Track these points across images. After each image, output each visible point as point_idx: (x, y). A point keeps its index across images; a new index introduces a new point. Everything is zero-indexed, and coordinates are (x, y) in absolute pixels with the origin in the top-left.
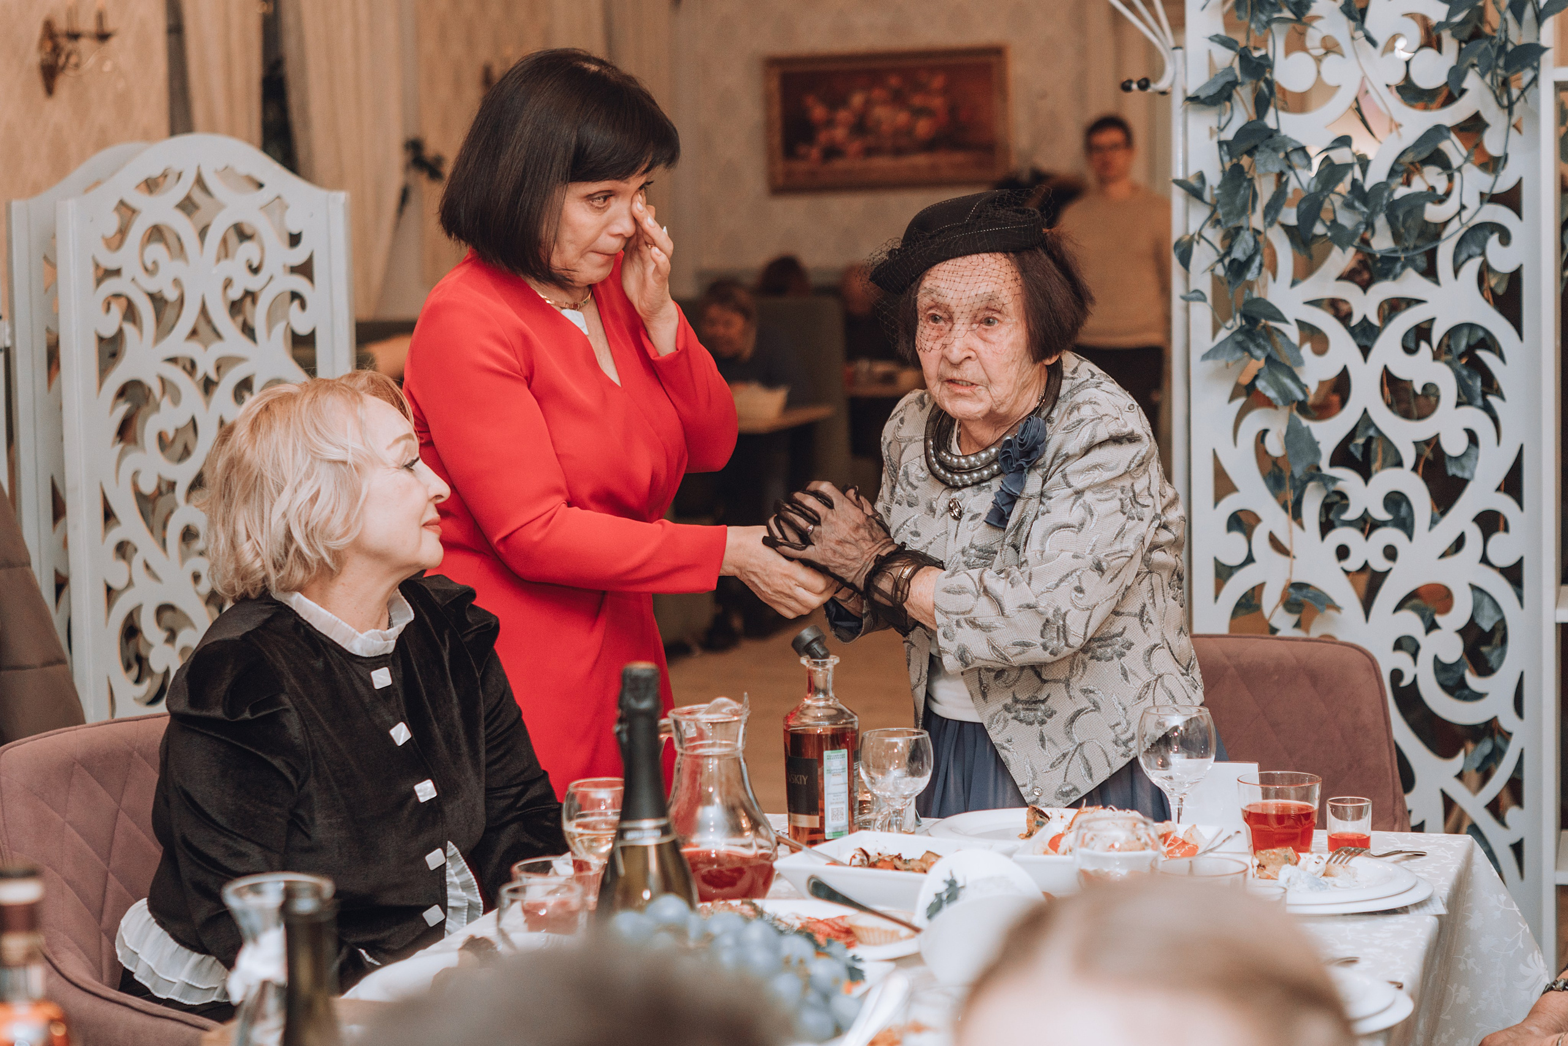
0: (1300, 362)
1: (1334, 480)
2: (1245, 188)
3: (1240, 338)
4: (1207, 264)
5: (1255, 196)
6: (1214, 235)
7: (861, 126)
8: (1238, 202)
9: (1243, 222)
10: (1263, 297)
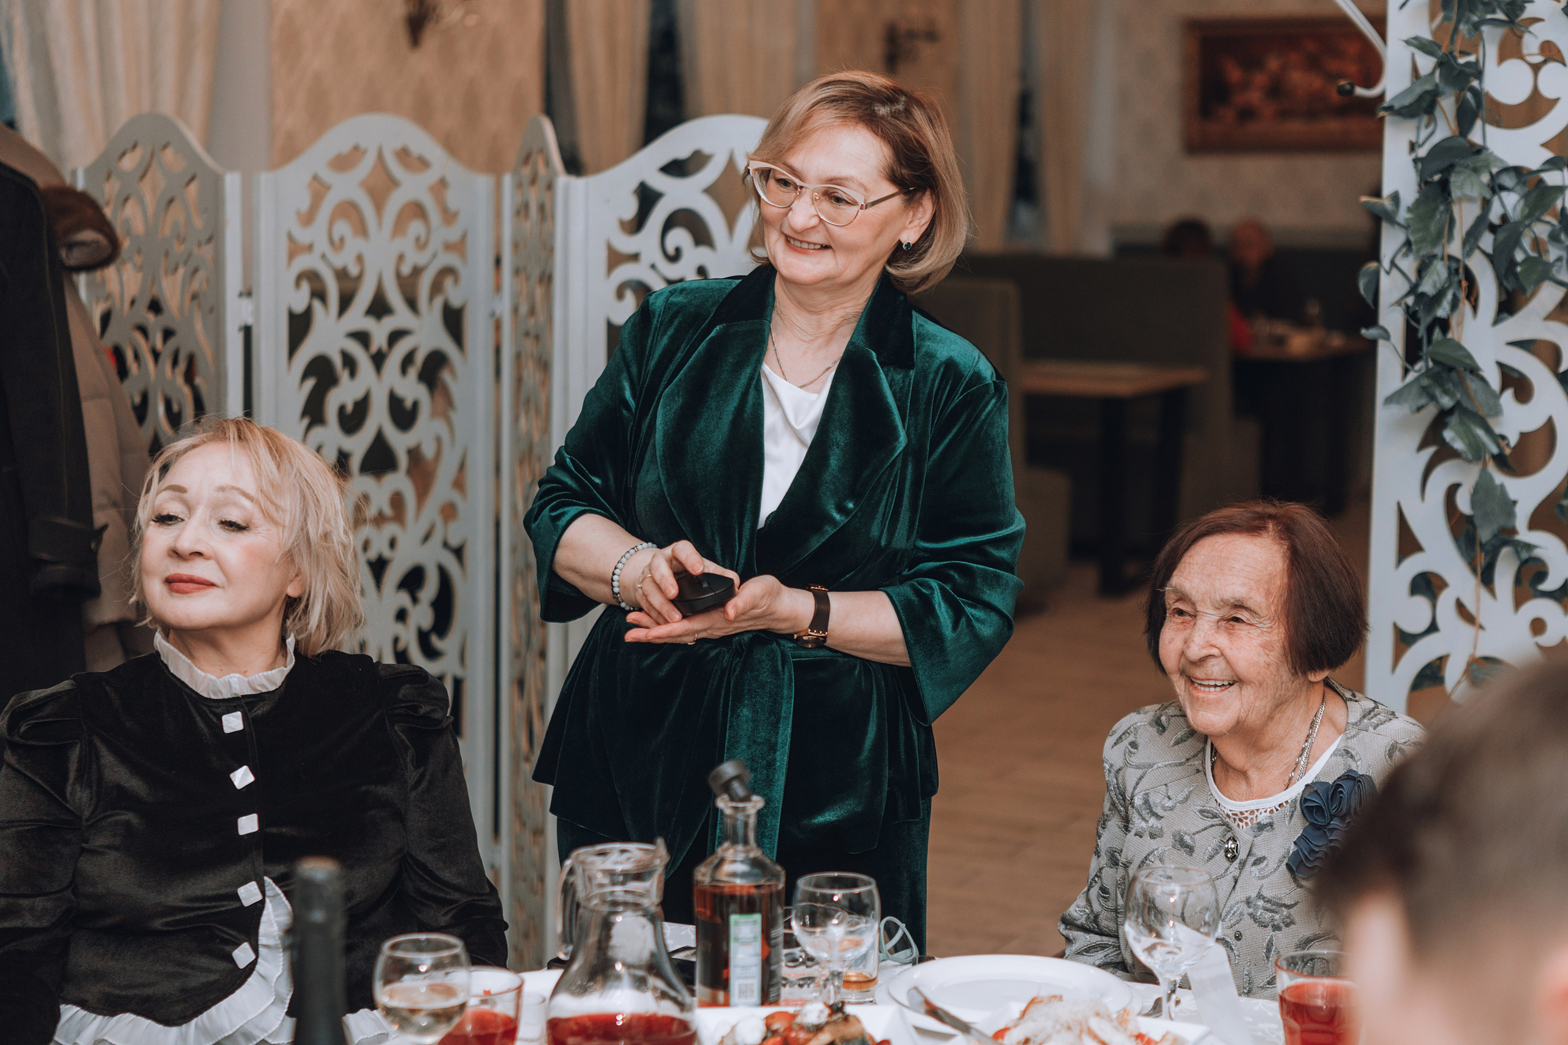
0: (1497, 411)
1: (1529, 547)
2: (1442, 213)
3: (1426, 382)
4: (1397, 295)
5: (1452, 222)
6: (1409, 265)
7: (1276, 90)
8: (1433, 228)
9: (1438, 251)
10: (1456, 338)
